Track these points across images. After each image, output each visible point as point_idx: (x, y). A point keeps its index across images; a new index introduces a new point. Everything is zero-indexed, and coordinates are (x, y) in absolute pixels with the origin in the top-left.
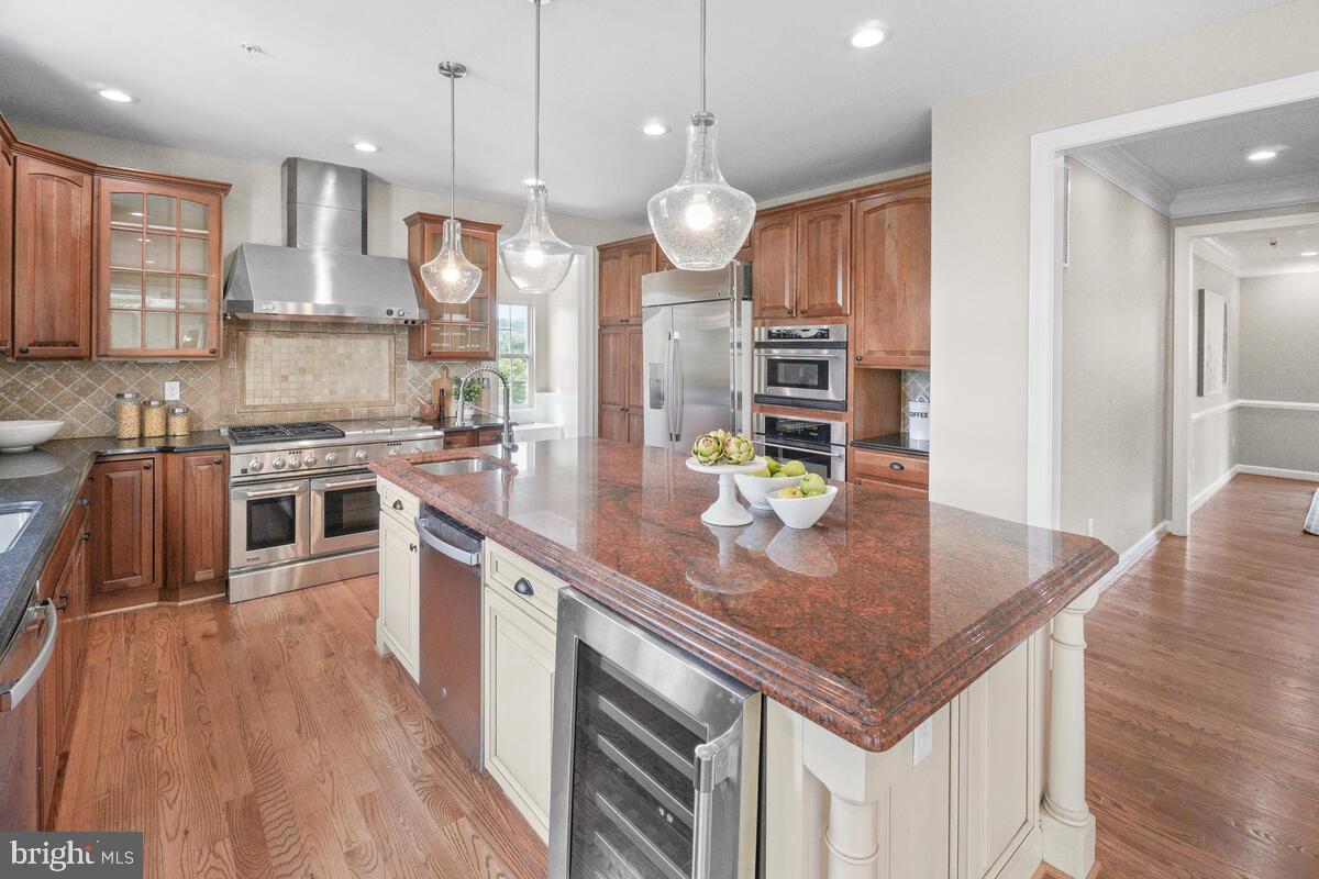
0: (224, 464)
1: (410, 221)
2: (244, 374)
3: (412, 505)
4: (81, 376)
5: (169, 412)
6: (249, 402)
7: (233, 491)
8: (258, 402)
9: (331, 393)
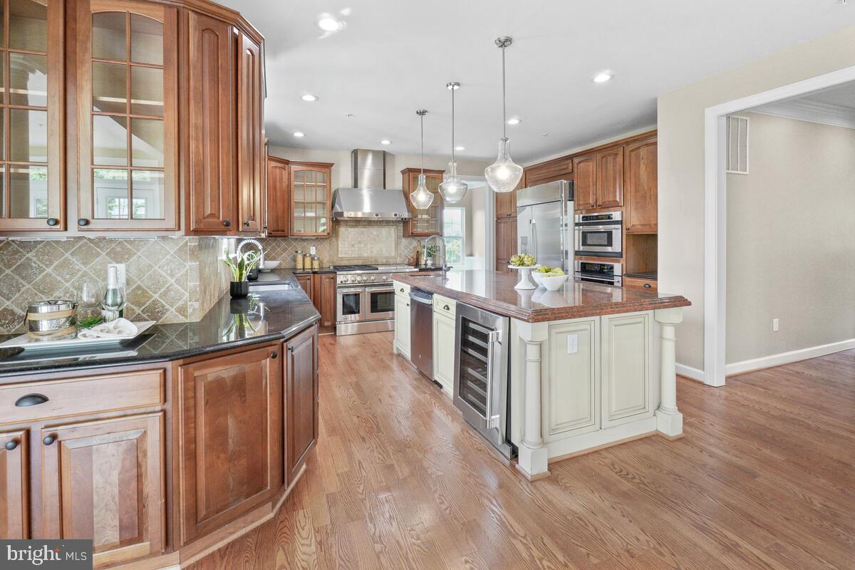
0: (334, 279)
1: (403, 172)
2: (338, 244)
3: (407, 288)
4: (284, 244)
7: (338, 290)
8: (343, 256)
9: (371, 253)
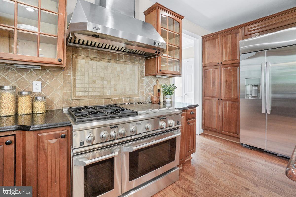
0: (68, 138)
2: (75, 79)
6: (77, 94)
7: (75, 160)
8: (82, 94)
9: (115, 90)
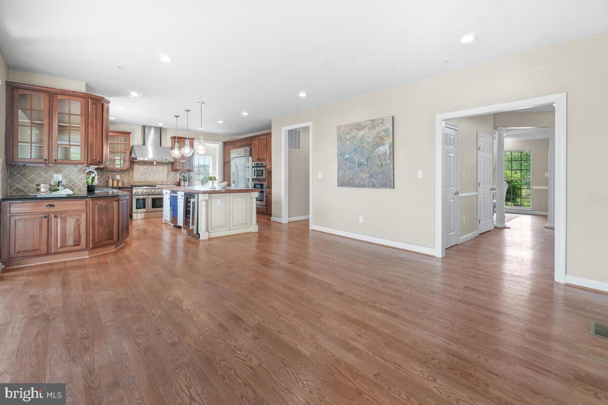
0: (131, 192)
1: (171, 138)
2: (133, 174)
3: (169, 191)
4: (101, 174)
5: (118, 181)
7: (133, 197)
8: (136, 180)
9: (152, 178)
